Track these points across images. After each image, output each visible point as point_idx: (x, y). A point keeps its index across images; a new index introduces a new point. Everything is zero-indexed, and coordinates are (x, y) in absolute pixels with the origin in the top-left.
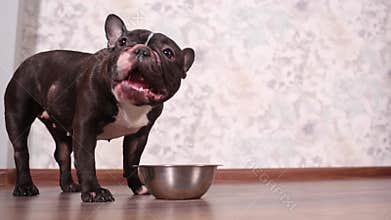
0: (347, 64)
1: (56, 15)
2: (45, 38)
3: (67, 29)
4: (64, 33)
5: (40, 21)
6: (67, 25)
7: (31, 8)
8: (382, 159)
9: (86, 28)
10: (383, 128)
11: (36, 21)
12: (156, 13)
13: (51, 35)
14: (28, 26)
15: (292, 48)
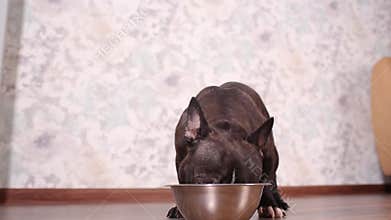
0: (303, 92)
1: (38, 36)
2: (26, 59)
3: (49, 51)
4: (46, 55)
5: (23, 42)
6: (48, 47)
7: (14, 29)
8: (334, 178)
9: (67, 51)
10: (334, 150)
11: (19, 42)
12: (133, 39)
13: (32, 56)
14: (10, 46)
15: (257, 75)
